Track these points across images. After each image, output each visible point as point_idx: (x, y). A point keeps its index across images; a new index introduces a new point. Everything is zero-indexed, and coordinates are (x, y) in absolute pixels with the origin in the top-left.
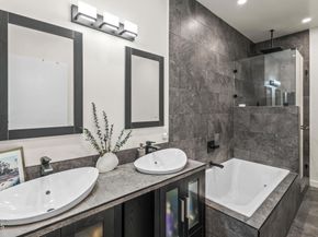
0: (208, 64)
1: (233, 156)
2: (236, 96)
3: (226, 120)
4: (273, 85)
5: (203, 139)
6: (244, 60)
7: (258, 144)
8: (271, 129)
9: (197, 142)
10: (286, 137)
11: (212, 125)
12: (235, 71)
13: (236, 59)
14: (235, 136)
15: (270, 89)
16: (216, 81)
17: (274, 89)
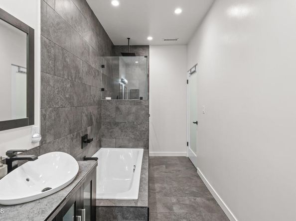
0: (82, 53)
1: (101, 147)
2: (103, 90)
3: (96, 112)
4: (124, 82)
5: (78, 134)
6: (108, 57)
7: (122, 131)
8: (131, 118)
9: (72, 139)
10: (141, 123)
11: (85, 118)
12: (103, 66)
13: (103, 55)
14: (102, 127)
15: (122, 85)
16: (88, 73)
17: (124, 85)
